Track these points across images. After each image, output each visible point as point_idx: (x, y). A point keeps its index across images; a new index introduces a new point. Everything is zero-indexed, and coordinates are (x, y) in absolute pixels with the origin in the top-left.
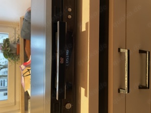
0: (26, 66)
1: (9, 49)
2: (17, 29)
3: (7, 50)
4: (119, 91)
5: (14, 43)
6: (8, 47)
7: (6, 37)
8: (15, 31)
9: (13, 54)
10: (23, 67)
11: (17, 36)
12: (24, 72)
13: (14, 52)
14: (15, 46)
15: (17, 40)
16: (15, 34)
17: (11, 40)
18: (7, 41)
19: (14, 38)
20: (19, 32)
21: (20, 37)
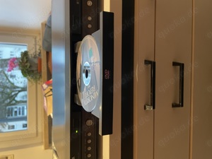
0: (49, 84)
1: (28, 64)
2: (38, 39)
3: (26, 66)
4: (145, 108)
5: (35, 57)
6: (26, 62)
7: (24, 49)
8: (36, 41)
9: (33, 71)
10: (45, 86)
11: (38, 47)
12: (46, 92)
13: (34, 69)
14: (36, 61)
15: (38, 53)
16: (36, 45)
17: (31, 53)
18: (25, 54)
19: (34, 51)
20: (41, 43)
21: (41, 48)
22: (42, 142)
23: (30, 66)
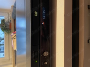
1: (5, 25)
2: (9, 13)
3: (4, 26)
5: (8, 22)
6: (4, 24)
7: (3, 18)
9: (7, 29)
11: (10, 17)
13: (7, 27)
14: (9, 24)
15: (9, 20)
16: (8, 16)
17: (6, 20)
19: (8, 19)
20: (11, 15)
21: (11, 18)
22: (12, 63)
23: (6, 26)
